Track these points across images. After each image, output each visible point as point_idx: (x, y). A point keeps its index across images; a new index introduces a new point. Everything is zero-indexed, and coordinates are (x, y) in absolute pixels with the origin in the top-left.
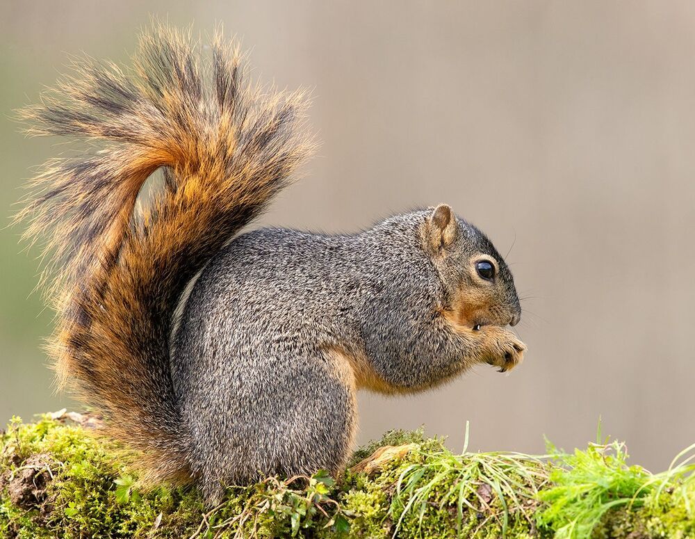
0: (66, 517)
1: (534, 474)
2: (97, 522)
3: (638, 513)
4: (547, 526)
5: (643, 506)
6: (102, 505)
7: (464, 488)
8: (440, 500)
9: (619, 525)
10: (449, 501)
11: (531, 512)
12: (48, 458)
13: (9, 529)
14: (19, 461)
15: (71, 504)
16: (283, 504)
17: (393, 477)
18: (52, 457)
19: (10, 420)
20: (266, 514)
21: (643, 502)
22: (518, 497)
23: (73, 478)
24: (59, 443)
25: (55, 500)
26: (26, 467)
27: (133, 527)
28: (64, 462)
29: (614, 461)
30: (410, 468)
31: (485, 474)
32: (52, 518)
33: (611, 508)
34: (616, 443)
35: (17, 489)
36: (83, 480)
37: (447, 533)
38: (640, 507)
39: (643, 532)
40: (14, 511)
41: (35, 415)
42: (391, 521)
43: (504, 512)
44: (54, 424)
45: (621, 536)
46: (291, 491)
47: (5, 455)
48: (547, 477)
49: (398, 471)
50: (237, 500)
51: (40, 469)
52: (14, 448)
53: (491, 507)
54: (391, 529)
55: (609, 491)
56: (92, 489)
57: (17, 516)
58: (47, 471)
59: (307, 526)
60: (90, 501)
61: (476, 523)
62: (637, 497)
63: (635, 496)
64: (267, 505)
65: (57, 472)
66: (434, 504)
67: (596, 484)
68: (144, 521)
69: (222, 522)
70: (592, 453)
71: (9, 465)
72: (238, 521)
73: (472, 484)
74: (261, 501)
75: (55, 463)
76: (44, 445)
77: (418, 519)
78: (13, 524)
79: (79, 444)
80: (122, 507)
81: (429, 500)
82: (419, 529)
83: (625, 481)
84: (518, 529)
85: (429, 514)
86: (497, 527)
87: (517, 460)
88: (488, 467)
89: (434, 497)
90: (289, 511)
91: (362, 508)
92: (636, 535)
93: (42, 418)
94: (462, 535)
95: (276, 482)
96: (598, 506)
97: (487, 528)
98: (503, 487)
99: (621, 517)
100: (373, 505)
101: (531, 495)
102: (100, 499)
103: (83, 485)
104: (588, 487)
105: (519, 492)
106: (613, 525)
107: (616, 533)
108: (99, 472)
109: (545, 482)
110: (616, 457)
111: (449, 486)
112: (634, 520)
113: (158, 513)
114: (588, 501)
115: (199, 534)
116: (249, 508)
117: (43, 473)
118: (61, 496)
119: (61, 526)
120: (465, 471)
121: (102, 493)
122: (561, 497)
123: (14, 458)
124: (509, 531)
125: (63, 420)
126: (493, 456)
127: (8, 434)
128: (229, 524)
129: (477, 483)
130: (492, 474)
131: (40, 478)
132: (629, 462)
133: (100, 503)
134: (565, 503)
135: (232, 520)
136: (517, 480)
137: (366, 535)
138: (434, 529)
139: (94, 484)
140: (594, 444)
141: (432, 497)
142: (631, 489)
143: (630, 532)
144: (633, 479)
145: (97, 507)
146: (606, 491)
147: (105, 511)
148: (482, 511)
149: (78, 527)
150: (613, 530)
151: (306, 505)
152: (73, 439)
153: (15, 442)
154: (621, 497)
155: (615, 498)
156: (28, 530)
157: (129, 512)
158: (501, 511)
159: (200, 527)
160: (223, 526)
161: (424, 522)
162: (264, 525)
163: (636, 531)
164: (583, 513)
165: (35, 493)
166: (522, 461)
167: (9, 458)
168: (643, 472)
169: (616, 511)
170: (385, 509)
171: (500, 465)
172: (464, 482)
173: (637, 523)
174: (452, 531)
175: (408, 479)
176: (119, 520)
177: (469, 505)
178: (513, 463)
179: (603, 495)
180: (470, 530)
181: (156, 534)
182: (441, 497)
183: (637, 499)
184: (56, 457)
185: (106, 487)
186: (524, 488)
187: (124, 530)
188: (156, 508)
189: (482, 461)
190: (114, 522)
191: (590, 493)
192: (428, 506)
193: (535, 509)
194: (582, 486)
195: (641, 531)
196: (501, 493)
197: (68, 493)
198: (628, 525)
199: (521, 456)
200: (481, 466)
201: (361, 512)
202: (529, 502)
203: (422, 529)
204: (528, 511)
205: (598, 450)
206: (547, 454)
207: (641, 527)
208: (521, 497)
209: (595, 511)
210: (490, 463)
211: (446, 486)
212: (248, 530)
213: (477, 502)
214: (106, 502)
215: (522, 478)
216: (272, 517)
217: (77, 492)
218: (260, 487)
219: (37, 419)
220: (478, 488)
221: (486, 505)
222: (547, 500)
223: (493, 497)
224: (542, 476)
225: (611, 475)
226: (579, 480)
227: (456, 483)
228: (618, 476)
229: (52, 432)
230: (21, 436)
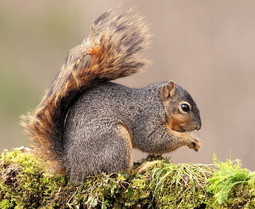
0: (24, 188)
1: (205, 172)
2: (36, 190)
3: (246, 187)
4: (210, 192)
5: (248, 184)
6: (38, 183)
7: (178, 177)
9: (238, 191)
11: (204, 187)
12: (17, 165)
13: (2, 193)
14: (6, 166)
15: (26, 183)
16: (108, 184)
17: (151, 173)
18: (18, 165)
19: (4, 150)
20: (101, 188)
21: (248, 182)
22: (199, 181)
23: (27, 173)
24: (21, 160)
25: (19, 182)
26: (8, 169)
27: (50, 192)
28: (23, 167)
29: (236, 167)
30: (157, 169)
31: (186, 172)
32: (19, 189)
33: (235, 185)
34: (237, 160)
35: (5, 177)
36: (30, 174)
37: (172, 194)
38: (247, 184)
39: (248, 194)
40: (4, 186)
41: (12, 149)
42: (150, 190)
43: (194, 186)
44: (19, 152)
45: (239, 196)
46: (111, 179)
48: (210, 173)
49: (153, 171)
50: (90, 182)
51: (14, 170)
52: (4, 161)
53: (189, 184)
54: (150, 193)
55: (235, 178)
56: (34, 177)
57: (5, 188)
58: (16, 170)
59: (117, 192)
60: (33, 182)
61: (183, 191)
62: (245, 181)
63: (244, 180)
64: (102, 184)
65: (20, 171)
66: (167, 183)
67: (230, 176)
68: (54, 190)
69: (84, 190)
70: (228, 163)
71: (2, 168)
72: (90, 190)
73: (181, 176)
74: (99, 182)
75: (20, 167)
76: (15, 160)
77: (161, 189)
78: (3, 191)
79: (29, 160)
80: (45, 184)
81: (165, 182)
82: (161, 193)
83: (240, 175)
84: (199, 193)
85: (165, 187)
86: (191, 192)
87: (199, 166)
88: (187, 169)
89: (166, 181)
90: (110, 186)
91: (139, 185)
92: (245, 195)
93: (15, 150)
94: (178, 195)
95: (105, 175)
96: (230, 184)
97: (187, 193)
98: (193, 177)
99: (239, 188)
100: (143, 184)
101: (204, 180)
102: (37, 181)
103: (30, 176)
104: (227, 177)
105: (199, 179)
106: (236, 191)
108: (37, 171)
109: (210, 175)
110: (237, 165)
111: (172, 176)
112: (244, 189)
113: (59, 187)
114: (227, 182)
115: (75, 195)
116: (95, 185)
117: (15, 171)
118: (22, 180)
119: (22, 192)
120: (179, 171)
121: (38, 179)
122: (216, 181)
123: (4, 165)
124: (196, 194)
125: (23, 151)
126: (190, 164)
127: (1, 156)
128: (87, 191)
129: (183, 175)
130: (189, 172)
131: (14, 173)
132: (242, 167)
133: (37, 183)
134: (217, 183)
135: (88, 189)
136: (199, 174)
137: (140, 196)
138: (167, 193)
139: (34, 175)
140: (229, 160)
141: (165, 180)
142: (243, 178)
143: (243, 194)
144: (244, 174)
145: (36, 184)
146: (233, 178)
147: (39, 186)
148: (185, 186)
149: (28, 192)
150: (236, 194)
151: (117, 184)
152: (27, 158)
153: (4, 159)
154: (239, 181)
155: (237, 181)
156: (9, 193)
157: (48, 186)
158: (193, 186)
159: (76, 192)
160: (85, 192)
161: (163, 190)
162: (100, 192)
164: (224, 187)
165: (12, 179)
166: (201, 167)
167: (2, 165)
168: (248, 171)
169: (237, 186)
170: (148, 186)
171: (192, 168)
172: (178, 175)
173: (245, 191)
174: (173, 194)
175: (157, 174)
176: (44, 189)
177: (180, 183)
178: (197, 167)
179: (232, 180)
180: (181, 193)
181: (59, 195)
183: (245, 182)
184: (20, 165)
185: (39, 176)
186: (201, 177)
187: (46, 193)
188: (59, 185)
189: (185, 167)
190: (42, 190)
191: (227, 179)
192: (164, 184)
193: (206, 185)
194: (225, 176)
195: (247, 194)
196: (192, 179)
197: (25, 179)
198: (242, 191)
199: (200, 165)
200: (185, 168)
201: (138, 187)
202: (204, 182)
203: (162, 193)
204: (203, 186)
205: (230, 162)
206: (210, 164)
207: (247, 192)
208: (200, 180)
209: (230, 186)
210: (188, 167)
211: (171, 176)
212: (94, 193)
213: (183, 182)
214: (39, 183)
215: (201, 173)
216: (103, 189)
217: (28, 179)
218: (99, 177)
219: (13, 150)
220: (183, 177)
221: (187, 184)
222: (210, 182)
223: (189, 180)
224: (209, 172)
225: (235, 172)
226: (223, 174)
227: (175, 175)
228: (238, 172)
229: (19, 155)
230: (7, 157)
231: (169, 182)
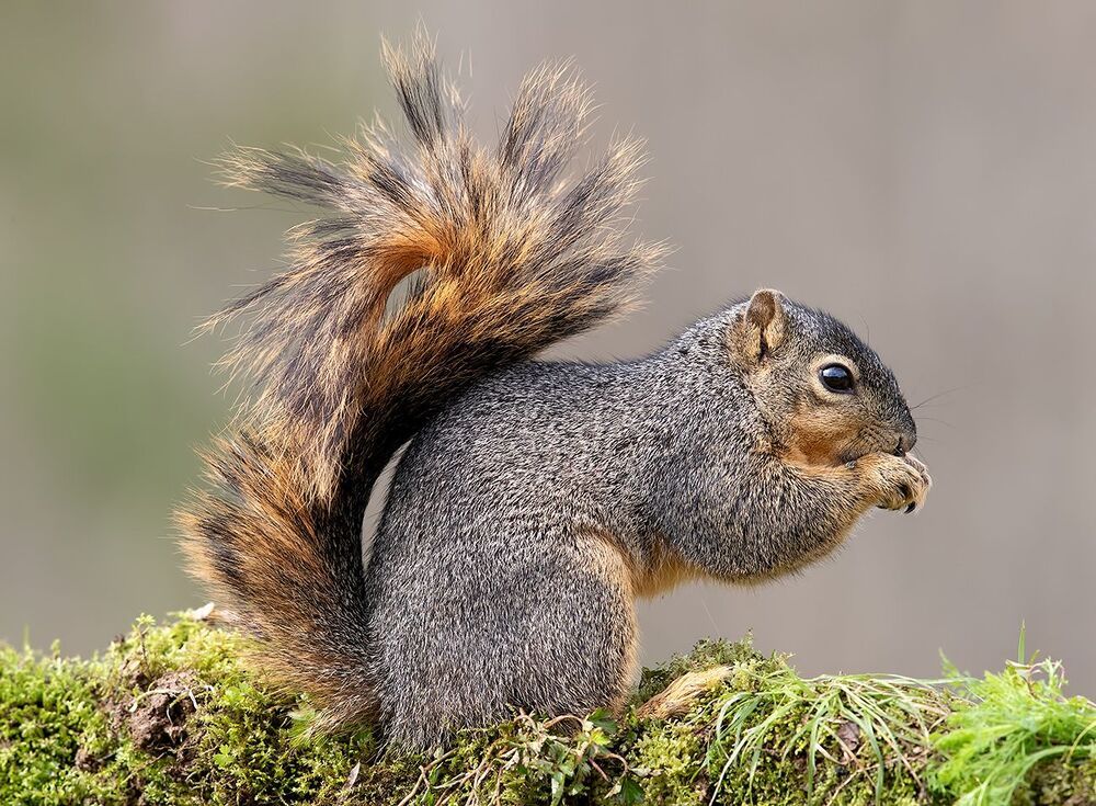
0: (216, 767)
1: (924, 707)
2: (263, 776)
3: (1080, 768)
4: (944, 790)
5: (1089, 758)
6: (269, 750)
7: (817, 729)
8: (781, 746)
9: (1051, 786)
10: (794, 748)
11: (920, 766)
12: (189, 679)
13: (129, 786)
14: (146, 681)
15: (224, 748)
16: (540, 757)
17: (710, 713)
18: (194, 677)
19: (138, 619)
20: (514, 772)
21: (1089, 751)
22: (899, 743)
23: (227, 710)
24: (207, 656)
25: (199, 742)
26: (156, 691)
27: (315, 783)
28: (213, 685)
29: (1044, 690)
30: (735, 698)
31: (849, 708)
32: (195, 769)
33: (1040, 760)
34: (1048, 662)
35: (142, 725)
36: (242, 712)
37: (792, 796)
38: (1084, 759)
39: (1088, 797)
40: (137, 757)
41: (170, 614)
42: (707, 778)
43: (877, 765)
44: (198, 627)
45: (1054, 802)
46: (555, 737)
47: (125, 673)
48: (943, 713)
49: (717, 704)
50: (472, 747)
51: (177, 694)
52: (138, 662)
53: (859, 757)
54: (707, 791)
55: (1037, 734)
56: (255, 726)
57: (143, 765)
58: (188, 698)
59: (574, 792)
60: (253, 743)
61: (835, 782)
62: (1079, 744)
63: (1076, 743)
64: (516, 758)
65: (203, 699)
66: (773, 752)
67: (1018, 725)
68: (332, 775)
69: (448, 779)
70: (1011, 678)
71: (131, 688)
72: (472, 778)
73: (830, 723)
74: (508, 750)
75: (201, 685)
76: (182, 658)
77: (748, 775)
78: (135, 777)
79: (236, 657)
80: (300, 754)
81: (764, 746)
82: (749, 790)
83: (1060, 721)
84: (899, 791)
85: (765, 768)
86: (868, 787)
87: (898, 686)
88: (854, 697)
89: (772, 742)
90: (548, 768)
91: (664, 760)
92: (1077, 802)
93: (180, 619)
94: (814, 799)
95: (531, 722)
96: (1021, 758)
97: (853, 790)
98: (876, 727)
99: (1055, 774)
100: (680, 756)
101: (919, 740)
102: (267, 742)
103: (242, 719)
104: (1005, 729)
105: (901, 735)
106: (1042, 786)
107: (1046, 798)
108: (267, 700)
109: (941, 720)
110: (1047, 684)
111: (795, 725)
112: (1075, 779)
113: (353, 763)
114: (1007, 750)
115: (414, 797)
116: (489, 760)
117: (181, 701)
118: (208, 737)
119: (208, 781)
120: (819, 703)
121: (270, 732)
122: (965, 745)
123: (138, 677)
124: (885, 795)
125: (211, 622)
126: (861, 680)
127: (128, 642)
128: (459, 783)
129: (837, 721)
130: (859, 708)
131: (178, 707)
132: (1067, 692)
133: (267, 747)
134: (971, 755)
135: (464, 776)
136: (898, 717)
137: (670, 801)
138: (772, 790)
139: (258, 718)
140: (1014, 664)
141: (768, 741)
142: (1070, 732)
143: (1069, 797)
144: (1074, 718)
145: (263, 754)
146: (1032, 736)
147: (275, 759)
148: (845, 763)
149: (233, 783)
150: (1042, 794)
151: (575, 761)
152: (227, 651)
153: (139, 654)
154: (1055, 744)
155: (1046, 746)
156: (158, 788)
157: (310, 761)
158: (875, 763)
159: (417, 786)
160: (451, 785)
161: (757, 780)
162: (510, 787)
163: (1077, 796)
164: (997, 769)
165: (170, 730)
166: (906, 689)
167: (130, 677)
168: (1088, 707)
169: (1047, 764)
170: (698, 762)
171: (873, 694)
172: (818, 719)
173: (1079, 784)
174: (798, 794)
175: (733, 714)
176: (295, 773)
177: (825, 753)
178: (892, 691)
179: (1027, 741)
180: (827, 791)
181: (351, 795)
182: (783, 743)
183: (1079, 748)
184: (202, 677)
185: (276, 723)
186: (908, 729)
187: (303, 789)
188: (351, 755)
189: (845, 688)
190: (288, 776)
191: (1008, 738)
192: (763, 755)
193: (926, 761)
194: (999, 727)
195: (1085, 795)
196: (873, 736)
197: (219, 732)
198: (1066, 786)
199: (904, 680)
200: (843, 695)
201: (662, 767)
202: (916, 750)
203: (753, 790)
204: (914, 764)
206: (943, 678)
207: (1086, 789)
208: (903, 742)
209: (1016, 765)
210: (857, 690)
211: (791, 725)
212: (486, 792)
213: (837, 749)
214: (277, 746)
215: (906, 713)
216: (523, 778)
217: (232, 731)
218: (505, 729)
219: (174, 620)
220: (838, 728)
221: (851, 754)
222: (944, 749)
223: (861, 742)
224: (937, 710)
225: (1040, 711)
226: (992, 719)
227: (807, 723)
228: (1051, 712)
229: (195, 639)
230: (149, 645)
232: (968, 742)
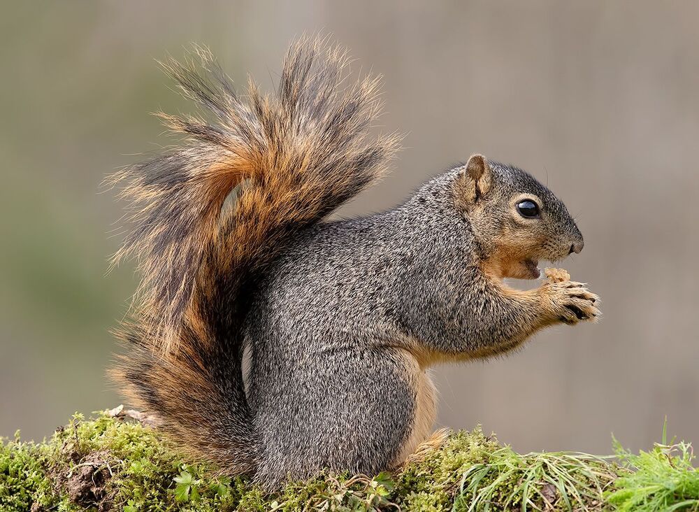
1: (599, 474)
6: (161, 503)
7: (528, 488)
10: (512, 502)
12: (107, 456)
14: (78, 457)
15: (130, 502)
16: (342, 505)
17: (455, 477)
18: (110, 455)
19: (73, 416)
22: (583, 498)
23: (133, 476)
24: (119, 440)
25: (113, 498)
26: (85, 464)
28: (123, 460)
29: (679, 462)
30: (473, 467)
31: (549, 474)
33: (678, 509)
34: (682, 443)
35: (75, 486)
36: (142, 478)
40: (72, 508)
41: (94, 412)
44: (113, 421)
46: (352, 492)
47: (64, 452)
48: (612, 478)
49: (460, 471)
50: (297, 500)
51: (99, 466)
52: (73, 445)
53: (555, 507)
55: (675, 492)
56: (151, 487)
58: (106, 468)
60: (150, 499)
64: (326, 506)
65: (116, 469)
66: (498, 504)
67: (662, 486)
70: (658, 455)
71: (68, 462)
73: (536, 484)
74: (321, 501)
75: (115, 460)
76: (102, 442)
79: (139, 441)
80: (181, 505)
81: (492, 500)
83: (690, 483)
87: (581, 460)
88: (552, 467)
89: (497, 497)
91: (424, 508)
93: (101, 415)
95: (336, 482)
96: (664, 508)
98: (567, 487)
100: (435, 505)
101: (596, 496)
102: (159, 497)
103: (142, 482)
104: (654, 488)
105: (584, 493)
108: (159, 470)
109: (610, 483)
110: (682, 458)
111: (513, 486)
114: (655, 502)
116: (308, 509)
117: (102, 471)
118: (120, 494)
120: (529, 471)
121: (161, 491)
122: (627, 500)
123: (73, 455)
125: (122, 417)
126: (558, 456)
127: (66, 431)
129: (541, 483)
130: (556, 474)
131: (99, 475)
132: (695, 464)
133: (159, 501)
134: (631, 506)
136: (582, 481)
139: (152, 482)
140: (659, 445)
141: (495, 497)
142: (697, 491)
145: (156, 506)
146: (672, 493)
147: (164, 509)
151: (365, 507)
152: (132, 436)
153: (74, 439)
154: (687, 498)
155: (681, 500)
157: (189, 510)
165: (94, 490)
166: (587, 462)
167: (67, 455)
170: (448, 509)
171: (564, 465)
172: (528, 482)
175: (471, 479)
177: (533, 505)
178: (577, 463)
179: (668, 496)
182: (505, 497)
184: (116, 454)
185: (165, 485)
186: (588, 489)
188: (216, 506)
189: (546, 461)
191: (656, 495)
192: (491, 506)
193: (600, 509)
194: (650, 487)
196: (565, 493)
197: (127, 491)
199: (586, 456)
200: (545, 466)
202: (594, 503)
205: (664, 451)
206: (614, 454)
208: (585, 498)
210: (555, 463)
211: (510, 486)
213: (541, 502)
214: (166, 501)
215: (587, 478)
217: (136, 490)
218: (319, 487)
219: (96, 416)
220: (542, 488)
221: (550, 505)
222: (612, 502)
223: (556, 498)
224: (608, 476)
225: (677, 476)
226: (644, 482)
227: (520, 483)
228: (685, 477)
229: (111, 429)
230: (80, 434)
231: (503, 500)
232: (629, 497)
